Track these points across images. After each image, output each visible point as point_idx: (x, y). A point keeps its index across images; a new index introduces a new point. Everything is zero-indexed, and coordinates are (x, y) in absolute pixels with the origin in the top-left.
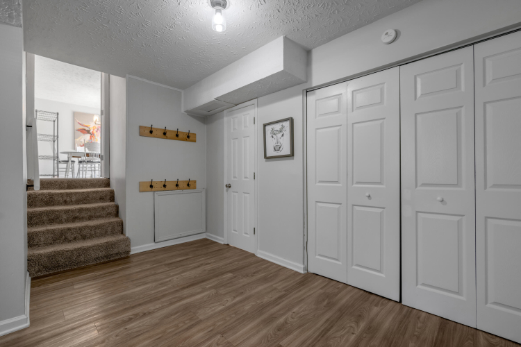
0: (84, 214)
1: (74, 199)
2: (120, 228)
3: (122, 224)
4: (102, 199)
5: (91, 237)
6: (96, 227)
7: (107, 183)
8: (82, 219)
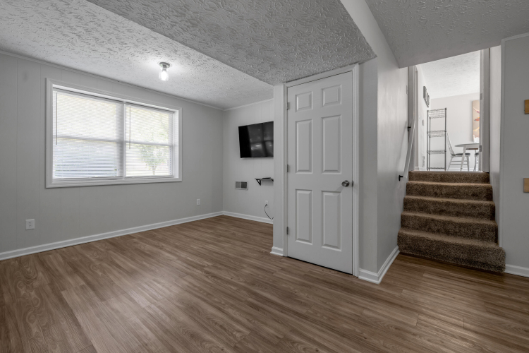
0: (450, 209)
1: (444, 192)
2: (492, 234)
3: (495, 230)
4: (475, 195)
5: (455, 234)
6: (461, 225)
7: (486, 178)
8: (449, 213)
